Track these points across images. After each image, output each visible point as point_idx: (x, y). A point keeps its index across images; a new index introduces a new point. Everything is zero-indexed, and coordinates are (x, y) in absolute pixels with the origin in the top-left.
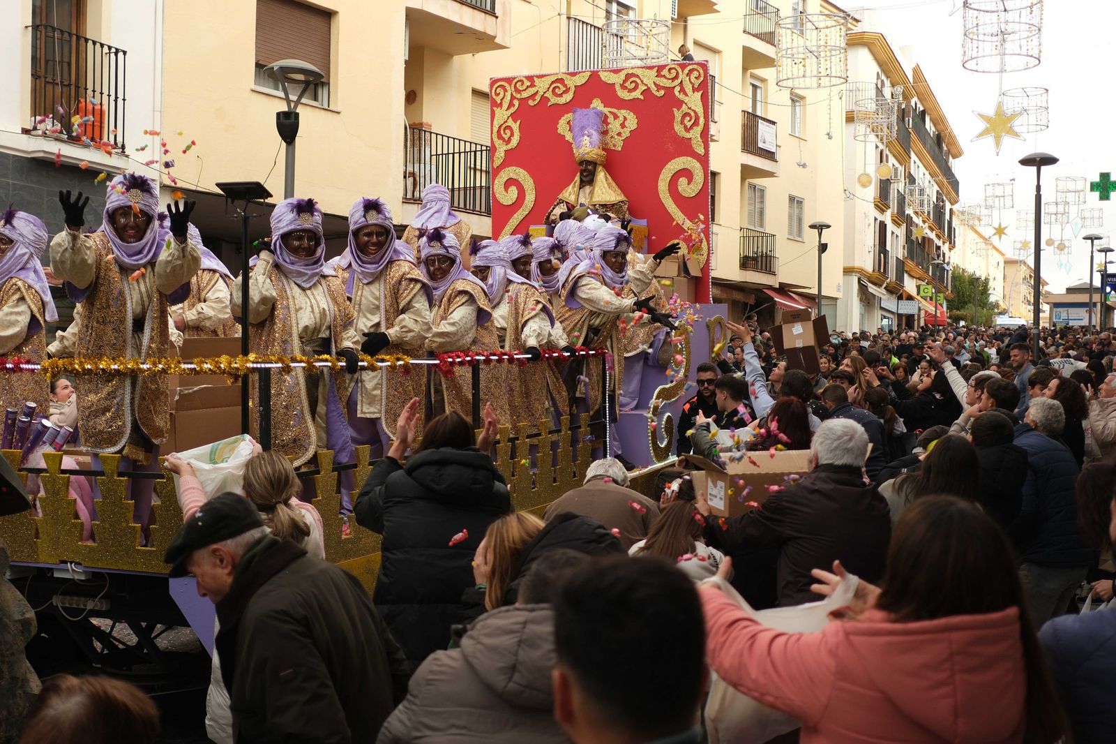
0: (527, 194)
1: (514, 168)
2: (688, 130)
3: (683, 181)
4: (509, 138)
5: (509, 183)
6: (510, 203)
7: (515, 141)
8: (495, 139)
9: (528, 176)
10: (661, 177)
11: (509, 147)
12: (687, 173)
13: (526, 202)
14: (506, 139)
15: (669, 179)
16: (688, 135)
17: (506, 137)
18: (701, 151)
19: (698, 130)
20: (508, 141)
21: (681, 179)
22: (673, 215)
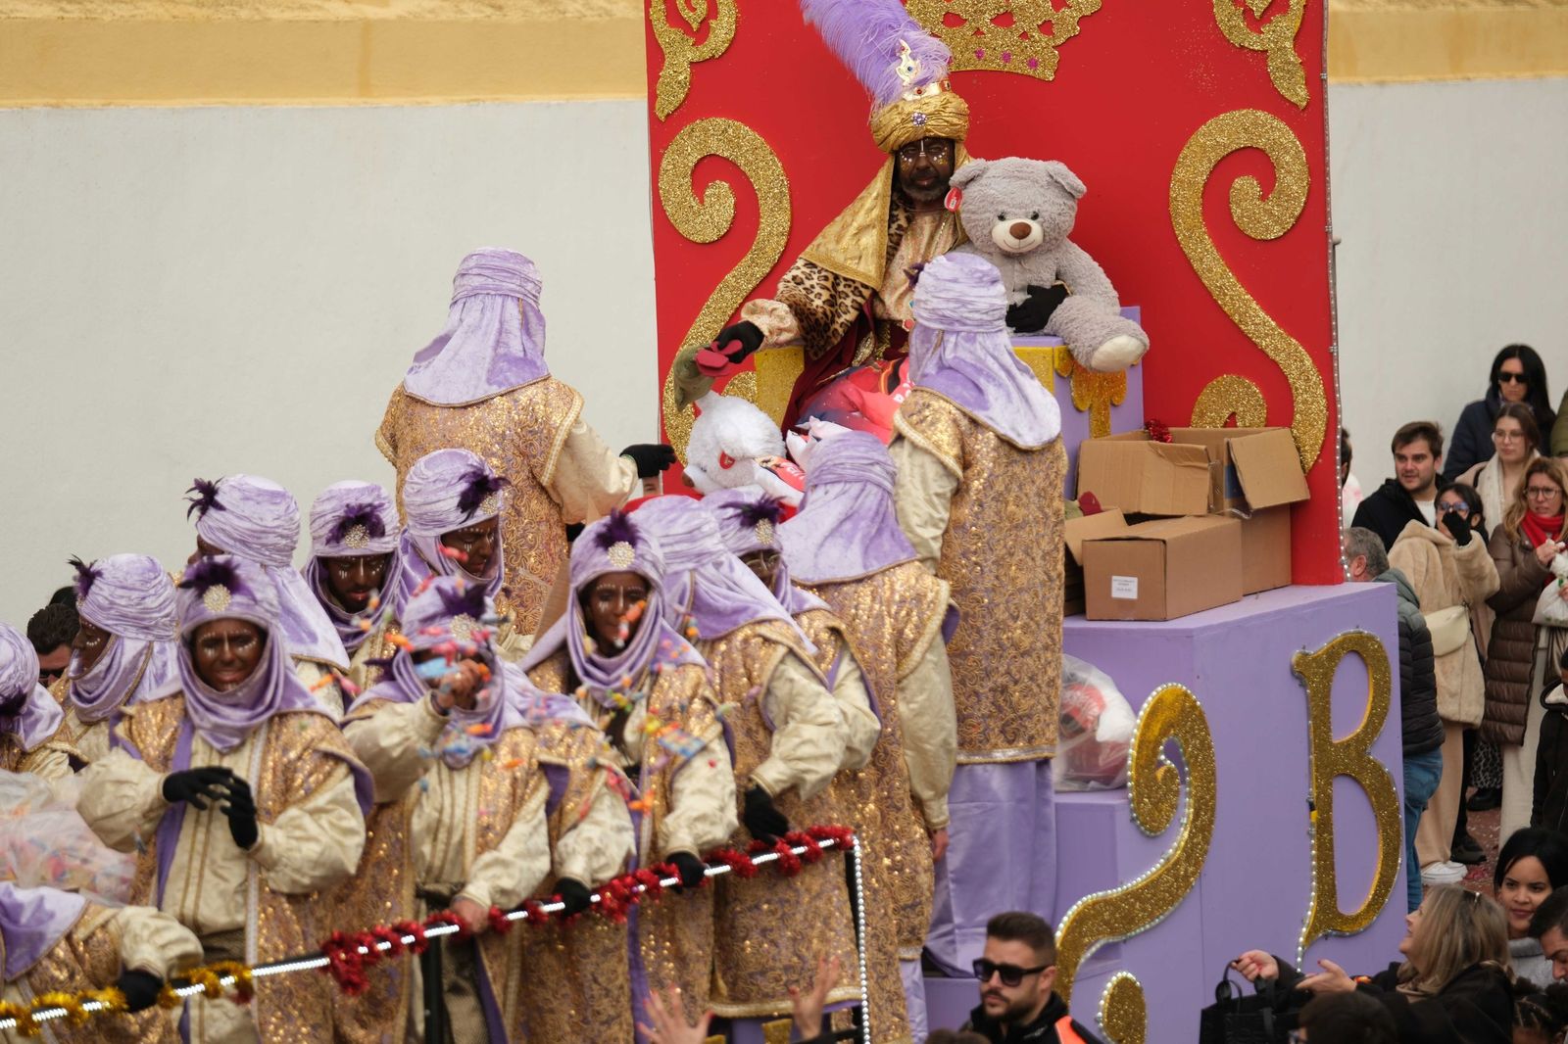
0: (764, 209)
1: (720, 122)
2: (1256, 23)
3: (1245, 186)
4: (704, 25)
5: (708, 169)
6: (711, 235)
7: (723, 31)
8: (660, 25)
9: (766, 152)
10: (1180, 173)
11: (705, 51)
12: (1254, 161)
13: (761, 234)
14: (695, 26)
15: (1202, 179)
16: (1254, 42)
17: (694, 19)
18: (1299, 95)
19: (1287, 25)
20: (701, 34)
21: (1238, 183)
22: (1216, 293)
